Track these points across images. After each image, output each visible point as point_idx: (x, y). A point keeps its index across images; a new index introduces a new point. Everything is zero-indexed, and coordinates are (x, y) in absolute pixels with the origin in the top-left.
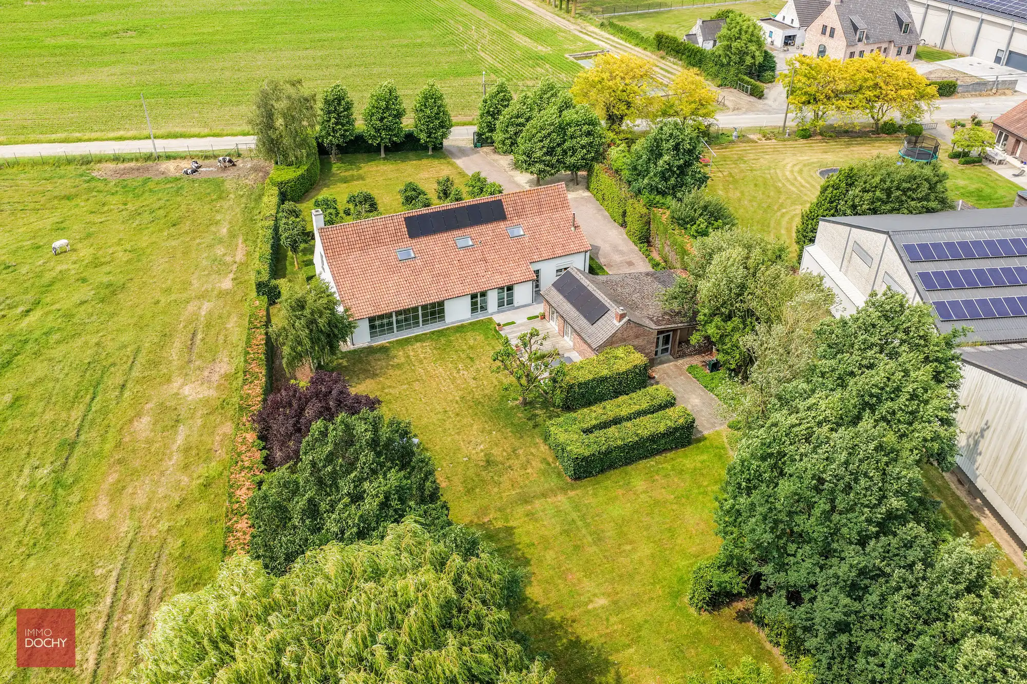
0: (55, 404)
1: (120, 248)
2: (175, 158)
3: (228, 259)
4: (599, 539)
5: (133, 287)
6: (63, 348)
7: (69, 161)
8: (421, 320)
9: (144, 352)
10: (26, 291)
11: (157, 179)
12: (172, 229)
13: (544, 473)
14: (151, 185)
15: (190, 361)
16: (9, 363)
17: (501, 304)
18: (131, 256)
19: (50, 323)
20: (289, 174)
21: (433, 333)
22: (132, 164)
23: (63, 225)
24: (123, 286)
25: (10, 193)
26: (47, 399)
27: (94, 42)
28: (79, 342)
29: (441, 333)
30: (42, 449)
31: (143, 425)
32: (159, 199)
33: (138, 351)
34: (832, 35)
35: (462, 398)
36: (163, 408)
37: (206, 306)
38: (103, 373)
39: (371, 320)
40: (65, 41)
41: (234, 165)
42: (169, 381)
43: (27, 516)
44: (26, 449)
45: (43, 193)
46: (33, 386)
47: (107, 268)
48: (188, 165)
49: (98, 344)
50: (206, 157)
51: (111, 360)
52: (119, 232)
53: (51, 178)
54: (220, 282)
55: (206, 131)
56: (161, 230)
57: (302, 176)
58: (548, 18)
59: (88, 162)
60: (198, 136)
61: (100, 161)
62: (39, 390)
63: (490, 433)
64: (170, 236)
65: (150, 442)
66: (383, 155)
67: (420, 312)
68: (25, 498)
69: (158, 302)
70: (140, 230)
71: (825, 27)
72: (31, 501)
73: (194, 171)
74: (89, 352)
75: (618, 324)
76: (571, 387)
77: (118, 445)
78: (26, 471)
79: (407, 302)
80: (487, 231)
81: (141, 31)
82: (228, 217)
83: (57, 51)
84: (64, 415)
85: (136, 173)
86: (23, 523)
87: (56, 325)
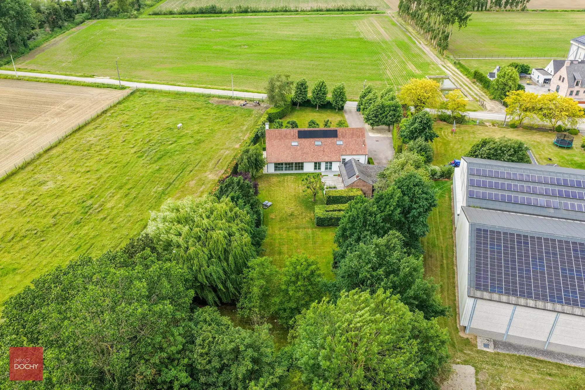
0: (170, 172)
1: (207, 128)
2: (239, 99)
3: (242, 138)
4: (315, 243)
5: (207, 142)
6: (178, 157)
7: (203, 95)
8: (294, 168)
9: (202, 162)
10: (174, 137)
11: (230, 106)
12: (228, 125)
13: (308, 222)
14: (227, 108)
15: (214, 168)
16: (161, 158)
17: (326, 168)
18: (210, 131)
19: (177, 148)
20: (274, 111)
21: (297, 174)
22: (224, 100)
23: (192, 118)
24: (204, 141)
25: (180, 104)
26: (168, 170)
27: (231, 49)
28: (183, 156)
29: (300, 174)
30: (162, 183)
31: (192, 183)
32: (227, 114)
33: (200, 162)
34: (563, 81)
35: (295, 195)
36: (200, 180)
37: (227, 152)
38: (187, 166)
39: (276, 164)
40: (220, 48)
41: (259, 105)
42: (205, 172)
43: (152, 199)
44: (158, 182)
45: (190, 106)
46: (166, 166)
47: (201, 134)
48: (243, 102)
49: (189, 157)
50: (251, 101)
51: (191, 163)
52: (210, 123)
53: (196, 101)
54: (235, 145)
55: (255, 90)
56: (223, 125)
57: (279, 112)
58: (432, 57)
59: (209, 97)
60: (252, 92)
61: (213, 97)
62: (167, 168)
63: (297, 206)
64: (226, 127)
65: (192, 188)
66: (317, 109)
67: (294, 165)
68: (153, 195)
69: (212, 148)
70: (217, 123)
71: (560, 77)
72: (155, 196)
73: (244, 105)
74: (186, 159)
75: (356, 179)
76: (330, 197)
77: (183, 187)
78: (156, 188)
79: (289, 160)
80: (329, 140)
81: (250, 46)
82: (248, 124)
83: (215, 52)
84: (171, 175)
85: (224, 103)
86: (150, 201)
87: (178, 149)
